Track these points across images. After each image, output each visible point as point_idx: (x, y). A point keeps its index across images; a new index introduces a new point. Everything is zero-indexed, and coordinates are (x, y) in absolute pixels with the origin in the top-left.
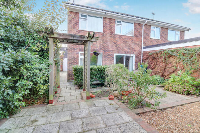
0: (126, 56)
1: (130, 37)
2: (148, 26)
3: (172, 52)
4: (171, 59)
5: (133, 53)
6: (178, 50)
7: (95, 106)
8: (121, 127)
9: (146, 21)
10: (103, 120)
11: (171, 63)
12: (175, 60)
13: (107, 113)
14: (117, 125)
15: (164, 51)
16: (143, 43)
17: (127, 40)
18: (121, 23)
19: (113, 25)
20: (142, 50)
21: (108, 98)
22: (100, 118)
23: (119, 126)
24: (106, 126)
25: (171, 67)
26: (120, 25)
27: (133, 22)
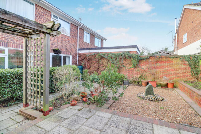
0: (63, 56)
1: (67, 37)
2: (82, 29)
3: (103, 55)
4: (103, 61)
5: (70, 54)
6: (107, 54)
7: (65, 119)
8: (111, 124)
9: (81, 24)
10: (91, 128)
11: (102, 64)
12: (105, 61)
13: (86, 120)
14: (106, 124)
15: (97, 54)
16: (78, 45)
17: (64, 39)
18: (58, 19)
19: (48, 18)
20: (78, 52)
21: (70, 104)
22: (87, 128)
23: (109, 124)
24: (100, 130)
25: (102, 67)
26: (57, 20)
27: (70, 22)
